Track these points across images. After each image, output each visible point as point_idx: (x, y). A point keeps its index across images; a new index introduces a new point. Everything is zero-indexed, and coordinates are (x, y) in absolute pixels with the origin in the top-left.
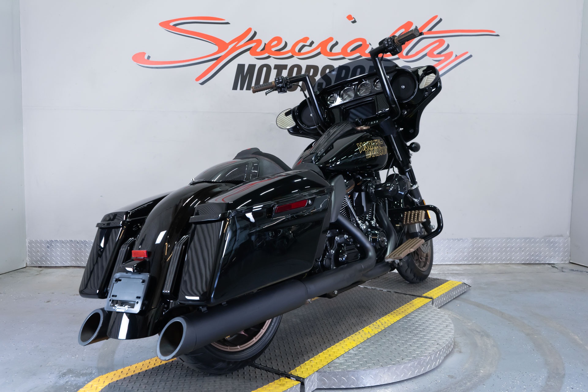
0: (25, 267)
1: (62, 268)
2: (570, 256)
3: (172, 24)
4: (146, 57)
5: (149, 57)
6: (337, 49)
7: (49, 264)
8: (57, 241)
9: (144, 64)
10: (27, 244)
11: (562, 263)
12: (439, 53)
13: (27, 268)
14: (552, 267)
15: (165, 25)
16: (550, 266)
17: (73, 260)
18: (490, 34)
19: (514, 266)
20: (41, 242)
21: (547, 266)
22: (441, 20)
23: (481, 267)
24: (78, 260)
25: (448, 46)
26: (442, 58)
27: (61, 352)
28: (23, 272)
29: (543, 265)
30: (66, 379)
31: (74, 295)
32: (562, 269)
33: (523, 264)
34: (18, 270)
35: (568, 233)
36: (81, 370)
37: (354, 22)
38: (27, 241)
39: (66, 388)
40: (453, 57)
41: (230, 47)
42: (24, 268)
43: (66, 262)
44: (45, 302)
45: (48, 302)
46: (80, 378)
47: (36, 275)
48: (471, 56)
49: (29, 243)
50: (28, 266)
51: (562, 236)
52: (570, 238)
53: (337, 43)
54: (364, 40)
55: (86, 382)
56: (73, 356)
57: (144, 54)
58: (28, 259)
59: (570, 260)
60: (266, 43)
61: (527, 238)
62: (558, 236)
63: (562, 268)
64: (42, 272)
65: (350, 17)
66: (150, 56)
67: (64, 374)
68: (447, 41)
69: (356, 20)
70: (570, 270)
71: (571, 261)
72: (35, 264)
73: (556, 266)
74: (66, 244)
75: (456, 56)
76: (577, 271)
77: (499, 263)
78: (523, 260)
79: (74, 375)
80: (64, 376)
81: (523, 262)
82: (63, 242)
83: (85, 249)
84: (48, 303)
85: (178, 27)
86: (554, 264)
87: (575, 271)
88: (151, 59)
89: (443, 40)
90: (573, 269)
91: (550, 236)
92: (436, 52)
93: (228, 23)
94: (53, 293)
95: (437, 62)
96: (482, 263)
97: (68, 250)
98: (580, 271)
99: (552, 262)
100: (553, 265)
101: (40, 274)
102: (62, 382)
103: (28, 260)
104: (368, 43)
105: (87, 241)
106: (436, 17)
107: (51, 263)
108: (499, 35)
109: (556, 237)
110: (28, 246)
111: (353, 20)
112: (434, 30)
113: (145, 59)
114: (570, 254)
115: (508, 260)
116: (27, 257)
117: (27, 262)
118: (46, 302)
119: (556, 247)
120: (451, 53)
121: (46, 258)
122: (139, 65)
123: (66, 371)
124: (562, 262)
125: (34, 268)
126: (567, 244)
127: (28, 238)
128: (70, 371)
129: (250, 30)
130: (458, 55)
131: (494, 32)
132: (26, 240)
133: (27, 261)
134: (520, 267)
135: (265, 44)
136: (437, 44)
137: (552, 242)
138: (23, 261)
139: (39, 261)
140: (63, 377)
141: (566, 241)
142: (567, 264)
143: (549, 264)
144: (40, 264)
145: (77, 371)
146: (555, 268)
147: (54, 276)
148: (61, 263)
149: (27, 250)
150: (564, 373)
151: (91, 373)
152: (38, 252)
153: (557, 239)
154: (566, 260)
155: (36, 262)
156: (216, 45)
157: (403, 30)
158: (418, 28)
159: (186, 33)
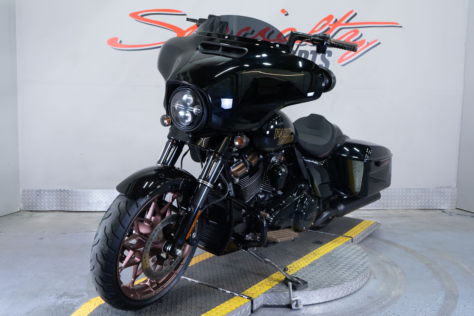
0: (19, 211)
1: (49, 212)
2: (457, 203)
3: (139, 15)
4: (118, 42)
5: (121, 42)
7: (38, 209)
8: (45, 190)
9: (117, 47)
10: (21, 193)
11: (450, 209)
12: (355, 41)
13: (21, 212)
14: (443, 212)
15: (134, 15)
16: (441, 211)
17: (59, 206)
18: (395, 25)
19: (412, 211)
20: (33, 191)
21: (438, 211)
22: (356, 14)
23: (386, 212)
24: (62, 205)
25: (362, 35)
27: (56, 279)
28: (18, 215)
29: (435, 210)
30: (63, 299)
31: (62, 234)
33: (419, 209)
34: (14, 214)
35: (455, 185)
36: (75, 293)
37: (287, 15)
38: (21, 190)
39: (63, 307)
40: (366, 44)
41: (187, 34)
42: (19, 212)
43: (52, 207)
44: (38, 239)
45: (41, 239)
46: (74, 299)
47: (29, 218)
48: (379, 43)
49: (22, 192)
50: (21, 210)
51: (450, 187)
52: (456, 189)
55: (80, 302)
56: (66, 282)
57: (117, 39)
58: (21, 204)
59: (456, 207)
61: (423, 189)
62: (447, 187)
63: (451, 213)
64: (33, 215)
65: (283, 11)
66: (122, 40)
67: (61, 296)
68: (361, 31)
69: (288, 13)
70: (457, 214)
71: (457, 207)
72: (27, 209)
73: (446, 211)
74: (53, 192)
75: (368, 43)
76: (463, 215)
77: (400, 208)
78: (419, 206)
79: (69, 297)
80: (61, 298)
81: (419, 208)
82: (50, 191)
83: (68, 197)
84: (41, 240)
85: (145, 17)
86: (444, 209)
87: (461, 215)
88: (122, 43)
89: (357, 30)
90: (459, 213)
91: (441, 187)
92: (352, 40)
93: (185, 15)
94: (44, 232)
96: (387, 209)
97: (54, 197)
98: (465, 215)
99: (442, 208)
100: (443, 211)
101: (32, 217)
102: (60, 302)
103: (22, 206)
105: (70, 190)
106: (352, 12)
107: (41, 208)
108: (402, 26)
110: (22, 194)
111: (286, 13)
112: (350, 22)
113: (118, 43)
114: (457, 202)
115: (408, 206)
116: (21, 203)
117: (20, 207)
118: (39, 239)
119: (446, 196)
120: (364, 41)
121: (36, 204)
122: (113, 48)
123: (62, 293)
125: (26, 212)
126: (454, 194)
127: (22, 188)
128: (65, 294)
131: (398, 24)
132: (20, 189)
133: (20, 206)
134: (417, 212)
136: (353, 33)
137: (442, 192)
138: (18, 206)
139: (30, 206)
141: (453, 191)
142: (454, 209)
143: (440, 209)
144: (31, 209)
145: (71, 294)
146: (445, 213)
147: (43, 219)
148: (49, 208)
149: (21, 197)
150: (457, 294)
151: (83, 295)
152: (30, 199)
153: (446, 190)
154: (453, 207)
155: (28, 207)
156: (175, 32)
157: (326, 22)
158: (338, 20)
159: (151, 22)
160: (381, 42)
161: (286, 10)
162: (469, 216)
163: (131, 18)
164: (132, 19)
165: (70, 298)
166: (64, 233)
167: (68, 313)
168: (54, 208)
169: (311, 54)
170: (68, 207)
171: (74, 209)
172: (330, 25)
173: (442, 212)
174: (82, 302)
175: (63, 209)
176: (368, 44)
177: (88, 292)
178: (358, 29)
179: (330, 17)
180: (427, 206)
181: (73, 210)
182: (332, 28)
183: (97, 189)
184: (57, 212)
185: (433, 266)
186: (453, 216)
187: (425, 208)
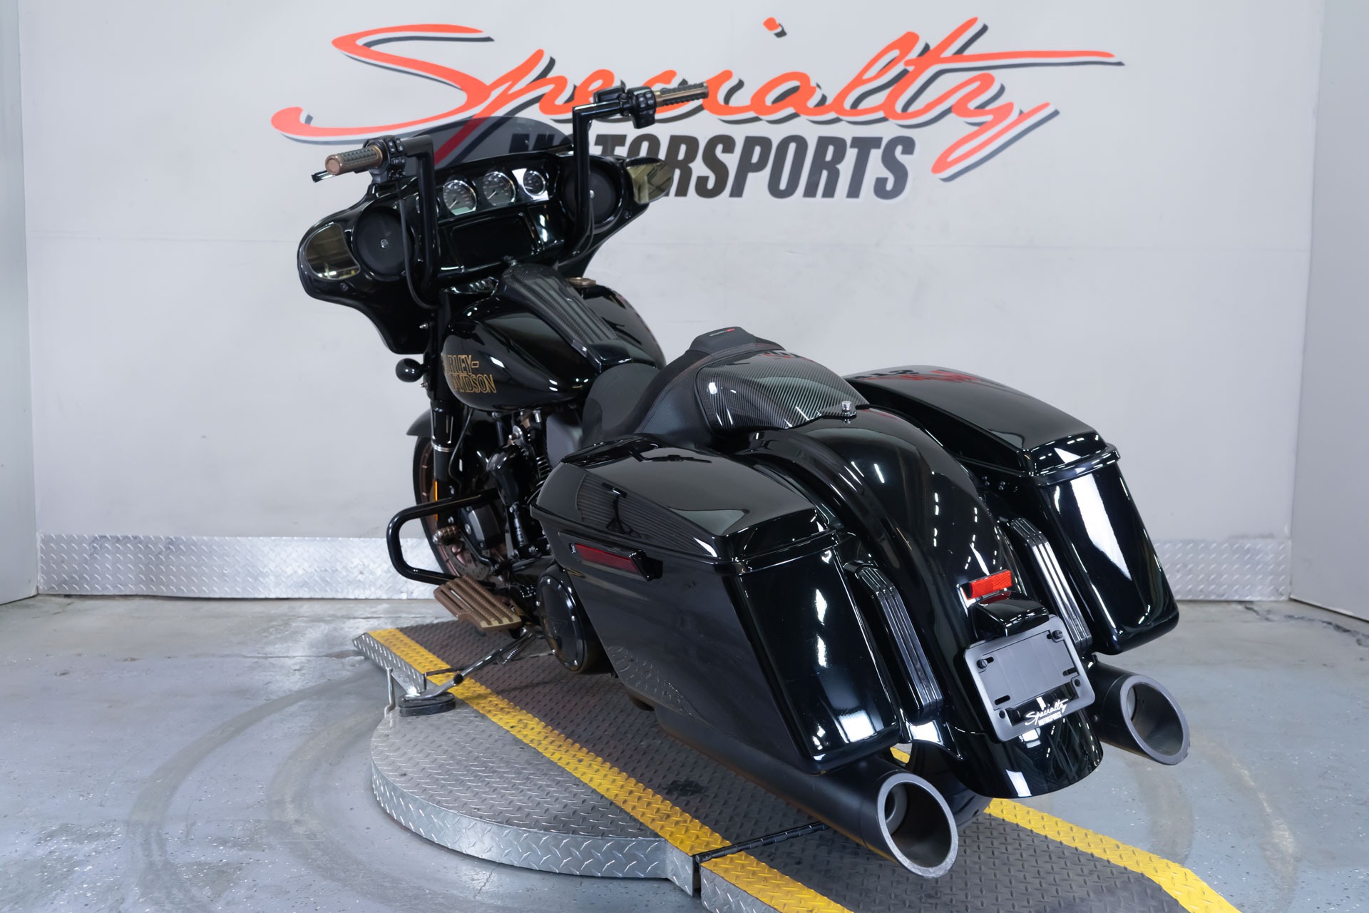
0: (34, 597)
1: (117, 598)
2: (1291, 584)
3: (361, 42)
4: (303, 119)
5: (309, 119)
6: (740, 99)
7: (87, 589)
8: (105, 537)
9: (298, 134)
10: (39, 544)
11: (1271, 602)
12: (982, 106)
13: (39, 598)
14: (1248, 608)
15: (345, 43)
16: (1240, 607)
17: (141, 581)
18: (1101, 59)
20: (70, 540)
21: (1234, 606)
22: (985, 29)
24: (152, 580)
25: (1002, 90)
26: (989, 118)
27: (59, 786)
28: (27, 606)
29: (1224, 604)
30: (52, 845)
31: (126, 660)
32: (1269, 614)
34: (19, 602)
35: (1286, 530)
36: (91, 827)
37: (782, 34)
38: (39, 536)
39: (45, 867)
40: (1014, 115)
41: (495, 94)
42: (32, 599)
43: (125, 585)
44: (56, 674)
45: (63, 674)
46: (82, 843)
47: (56, 614)
48: (1056, 113)
49: (43, 541)
50: (40, 592)
51: (1271, 536)
52: (1290, 541)
53: (740, 85)
54: (803, 77)
55: (94, 854)
56: (81, 795)
57: (298, 111)
58: (40, 578)
59: (1290, 594)
60: (578, 84)
61: (1189, 542)
62: (1263, 537)
63: (1269, 612)
64: (70, 607)
65: (770, 24)
66: (312, 115)
67: (51, 835)
68: (1000, 77)
69: (786, 30)
70: (1286, 616)
71: (1292, 597)
72: (57, 590)
73: (1256, 608)
74: (125, 544)
75: (1021, 112)
76: (1302, 618)
78: (1178, 593)
79: (74, 837)
80: (49, 840)
82: (118, 540)
83: (167, 557)
84: (62, 676)
85: (375, 48)
86: (1251, 602)
87: (1298, 618)
88: (313, 124)
89: (989, 75)
90: (1291, 614)
91: (1243, 537)
92: (972, 105)
93: (488, 39)
94: (79, 655)
95: (976, 128)
97: (130, 558)
98: (1310, 620)
99: (1248, 599)
100: (1248, 606)
101: (64, 611)
102: (41, 852)
103: (42, 581)
104: (813, 84)
105: (171, 539)
107: (93, 588)
108: (1124, 62)
109: (1257, 539)
110: (41, 547)
111: (779, 30)
112: (968, 52)
113: (302, 124)
114: (1291, 581)
116: (40, 572)
117: (38, 585)
118: (58, 674)
119: (1258, 563)
120: (1008, 108)
122: (288, 137)
123: (58, 827)
124: (1272, 598)
125: (53, 599)
126: (1283, 556)
127: (41, 531)
128: (65, 829)
129: (539, 55)
130: (1025, 110)
131: (1110, 55)
132: (37, 534)
133: (38, 581)
135: (575, 87)
136: (976, 85)
137: (1248, 551)
138: (29, 582)
139: (65, 582)
140: (46, 841)
141: (1281, 548)
142: (1283, 601)
143: (1240, 602)
144: (67, 590)
145: (80, 830)
146: (1251, 612)
147: (92, 618)
148: (115, 587)
149: (39, 557)
150: (1187, 853)
151: (110, 835)
152: (63, 562)
153: (1260, 544)
154: (1281, 594)
155: (59, 585)
156: (461, 89)
157: (895, 53)
158: (932, 47)
159: (393, 63)
160: (1059, 110)
161: (777, 22)
162: (1320, 623)
163: (336, 50)
164: (340, 55)
165: (73, 841)
166: (133, 660)
167: (49, 883)
168: (131, 589)
169: (852, 146)
170: (167, 587)
171: (183, 590)
172: (907, 63)
173: (1245, 610)
174: (100, 852)
175: (154, 590)
176: (1023, 116)
177: (128, 826)
178: (992, 72)
179: (910, 39)
180: (1201, 591)
181: (180, 595)
182: (914, 70)
183: (246, 535)
184: (138, 599)
186: (1274, 621)
187: (1196, 598)
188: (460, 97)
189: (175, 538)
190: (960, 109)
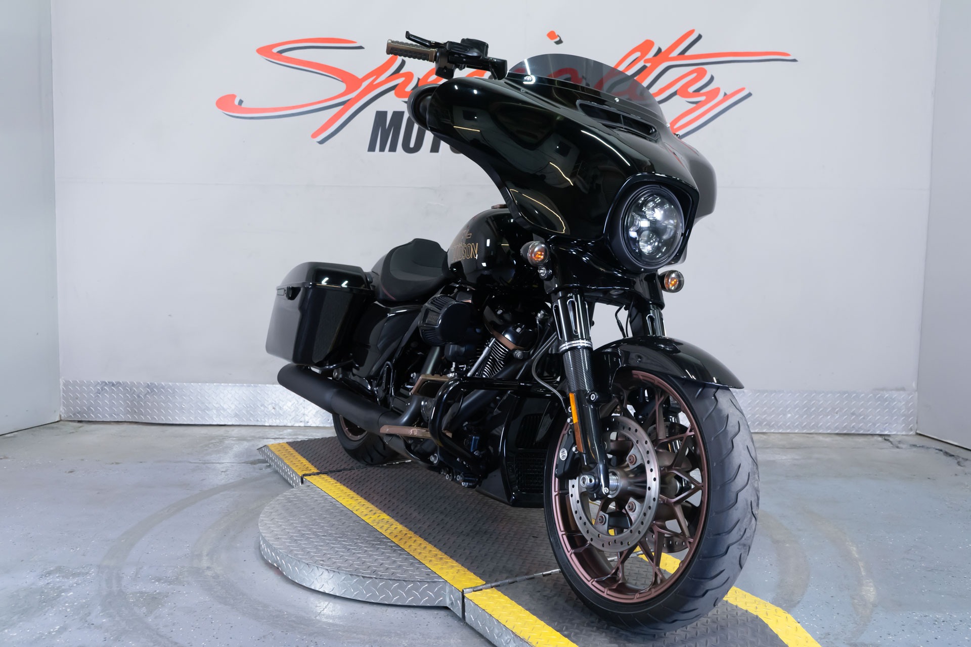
0: (57, 422)
1: (112, 423)
2: (917, 423)
3: (275, 50)
4: (236, 102)
5: (241, 102)
7: (93, 417)
8: (104, 382)
9: (234, 112)
10: (62, 387)
11: (903, 435)
12: (697, 91)
13: (61, 423)
14: (885, 440)
15: (265, 51)
16: (880, 439)
17: (128, 412)
18: (781, 57)
19: (821, 438)
20: (82, 384)
21: (876, 438)
22: (700, 37)
23: (764, 437)
24: (135, 412)
25: (712, 78)
26: (703, 98)
27: (58, 542)
28: (53, 428)
29: (870, 437)
30: (49, 579)
31: (113, 463)
32: (899, 444)
33: (837, 434)
34: (47, 425)
35: (914, 385)
36: (76, 569)
37: (560, 42)
38: (62, 381)
39: (43, 592)
40: (720, 96)
41: (365, 84)
42: (57, 423)
43: (118, 415)
44: (66, 472)
45: (71, 472)
46: (68, 579)
47: (71, 433)
48: (750, 95)
49: (65, 385)
50: (62, 419)
51: (903, 389)
52: (917, 393)
55: (75, 585)
56: (72, 549)
57: (234, 97)
58: (62, 409)
59: (916, 430)
60: (421, 78)
61: (845, 393)
62: (897, 390)
63: (900, 442)
64: (81, 429)
65: (552, 36)
66: (242, 100)
67: (49, 573)
68: (710, 70)
69: (562, 39)
70: (911, 445)
71: (918, 432)
72: (73, 418)
73: (891, 439)
74: (118, 387)
75: (725, 94)
76: (923, 447)
77: (796, 431)
78: (836, 428)
79: (63, 574)
80: (48, 576)
81: (837, 432)
82: (113, 385)
83: (145, 396)
84: (70, 474)
85: (286, 54)
86: (889, 435)
87: (920, 447)
88: (243, 105)
89: (703, 69)
90: (914, 443)
91: (883, 389)
92: (691, 89)
93: (361, 48)
94: (83, 460)
95: (694, 105)
96: (767, 432)
97: (121, 397)
98: (928, 448)
99: (886, 433)
100: (886, 438)
101: (76, 432)
102: (41, 583)
103: (63, 411)
106: (691, 32)
107: (96, 416)
108: (797, 59)
109: (893, 392)
110: (63, 389)
111: (558, 39)
112: (688, 53)
113: (236, 105)
115: (813, 427)
116: (62, 406)
117: (61, 414)
118: (68, 472)
119: (894, 408)
120: (717, 91)
121: (96, 409)
122: (226, 114)
123: (55, 568)
124: (904, 433)
125: (71, 423)
126: (912, 403)
127: (63, 377)
128: (59, 569)
129: (394, 57)
130: (728, 93)
131: (788, 55)
132: (60, 380)
133: (61, 411)
134: (828, 439)
135: (419, 79)
136: (694, 75)
137: (886, 400)
138: (55, 412)
139: (79, 413)
140: (45, 576)
141: (910, 397)
142: (911, 435)
143: (881, 435)
144: (79, 418)
145: (69, 570)
146: (887, 442)
147: (93, 436)
148: (111, 416)
149: (61, 395)
151: (87, 573)
152: (77, 399)
153: (895, 394)
154: (911, 430)
155: (74, 414)
156: (342, 81)
157: (638, 54)
158: (663, 50)
159: (297, 64)
160: (752, 92)
161: (557, 34)
162: (934, 450)
163: (259, 56)
164: (261, 60)
165: (63, 577)
166: (117, 463)
167: (44, 602)
168: (122, 418)
170: (145, 416)
171: (155, 419)
172: (646, 61)
173: (884, 440)
174: (79, 584)
175: (137, 419)
176: (726, 97)
177: (99, 568)
178: (705, 67)
179: (648, 44)
180: (853, 427)
181: (153, 422)
182: (651, 66)
183: (197, 382)
184: (126, 424)
185: (787, 545)
186: (902, 448)
187: (849, 432)
188: (341, 87)
189: (151, 383)
190: (683, 92)
